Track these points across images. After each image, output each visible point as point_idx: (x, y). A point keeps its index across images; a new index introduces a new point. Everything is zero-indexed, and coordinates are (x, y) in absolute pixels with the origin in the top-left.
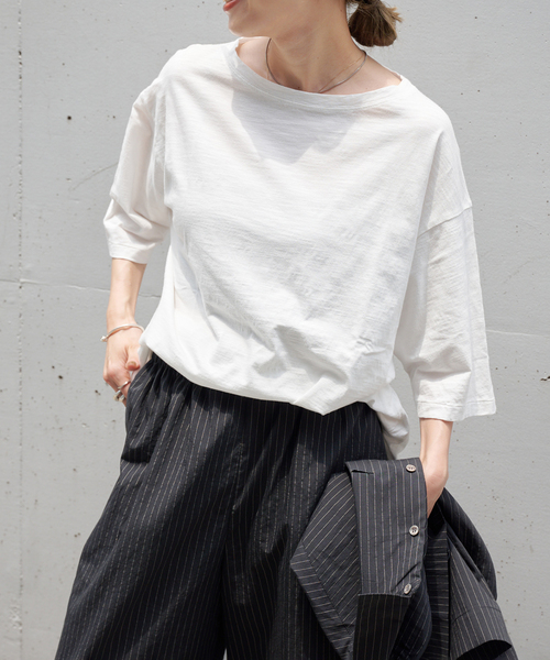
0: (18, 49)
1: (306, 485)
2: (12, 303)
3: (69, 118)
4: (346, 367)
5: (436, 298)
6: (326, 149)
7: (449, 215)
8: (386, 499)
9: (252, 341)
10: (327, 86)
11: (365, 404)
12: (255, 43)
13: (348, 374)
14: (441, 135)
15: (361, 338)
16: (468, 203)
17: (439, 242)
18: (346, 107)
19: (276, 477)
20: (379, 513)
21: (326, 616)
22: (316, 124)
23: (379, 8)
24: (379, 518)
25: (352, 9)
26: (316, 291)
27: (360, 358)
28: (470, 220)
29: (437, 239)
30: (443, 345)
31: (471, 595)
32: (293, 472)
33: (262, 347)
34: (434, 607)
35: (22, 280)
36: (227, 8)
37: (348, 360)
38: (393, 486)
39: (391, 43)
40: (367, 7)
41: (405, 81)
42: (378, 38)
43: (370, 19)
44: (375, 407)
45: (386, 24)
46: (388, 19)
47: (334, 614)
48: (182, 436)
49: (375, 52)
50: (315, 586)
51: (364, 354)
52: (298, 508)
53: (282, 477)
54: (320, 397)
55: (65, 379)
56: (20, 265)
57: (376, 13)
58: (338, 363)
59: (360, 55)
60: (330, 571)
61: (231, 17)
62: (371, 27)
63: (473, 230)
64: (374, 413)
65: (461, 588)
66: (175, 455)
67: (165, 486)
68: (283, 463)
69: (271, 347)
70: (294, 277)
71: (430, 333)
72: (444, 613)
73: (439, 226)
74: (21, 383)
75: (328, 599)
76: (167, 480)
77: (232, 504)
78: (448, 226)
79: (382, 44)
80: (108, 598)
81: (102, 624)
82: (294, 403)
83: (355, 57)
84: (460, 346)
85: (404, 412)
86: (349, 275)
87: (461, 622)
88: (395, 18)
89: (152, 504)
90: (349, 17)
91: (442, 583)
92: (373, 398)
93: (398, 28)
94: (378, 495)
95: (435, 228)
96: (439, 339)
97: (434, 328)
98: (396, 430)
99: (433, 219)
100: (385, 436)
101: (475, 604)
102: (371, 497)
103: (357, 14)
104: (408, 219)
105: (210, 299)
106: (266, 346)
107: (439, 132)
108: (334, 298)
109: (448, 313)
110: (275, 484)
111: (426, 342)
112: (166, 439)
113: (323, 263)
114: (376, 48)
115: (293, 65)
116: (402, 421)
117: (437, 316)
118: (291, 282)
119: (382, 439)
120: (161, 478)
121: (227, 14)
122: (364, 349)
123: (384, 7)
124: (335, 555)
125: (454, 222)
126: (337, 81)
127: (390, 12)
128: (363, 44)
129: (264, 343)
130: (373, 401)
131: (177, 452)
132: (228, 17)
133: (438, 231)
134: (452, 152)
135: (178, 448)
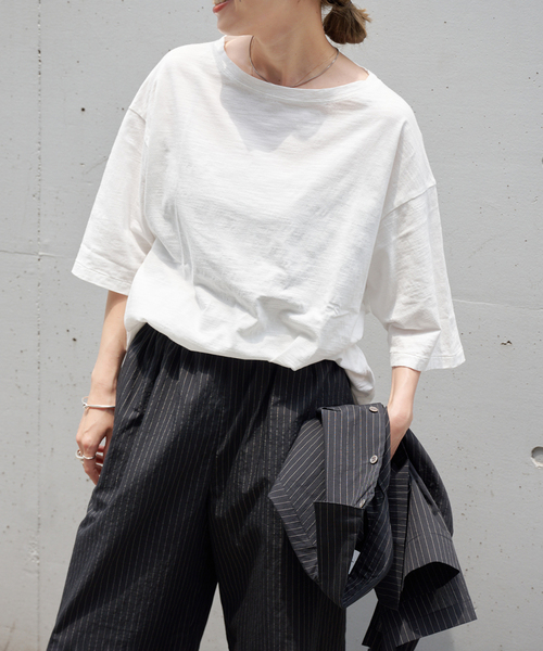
0: (38, 48)
1: (280, 433)
2: (32, 274)
3: (83, 110)
4: (317, 328)
5: (406, 267)
6: (303, 138)
7: (414, 193)
8: (351, 435)
9: (237, 310)
10: (304, 78)
11: (334, 362)
12: (239, 40)
13: (319, 336)
14: (405, 123)
15: (331, 303)
16: (432, 182)
17: (406, 218)
18: (320, 100)
19: (253, 426)
20: (344, 445)
21: (298, 539)
22: (293, 116)
23: (350, 10)
24: (344, 450)
25: (327, 10)
26: (294, 263)
27: (328, 321)
28: (435, 197)
29: (404, 215)
30: (414, 309)
31: (424, 521)
32: (268, 422)
33: (246, 314)
34: (395, 534)
35: (40, 253)
36: (216, 10)
37: (318, 322)
38: (357, 424)
39: (362, 41)
40: (340, 9)
41: (372, 75)
42: (350, 37)
43: (343, 19)
44: (343, 364)
45: (357, 24)
46: (359, 20)
47: (305, 537)
48: (172, 389)
49: (347, 49)
50: (289, 512)
51: (332, 317)
52: (274, 453)
53: (258, 425)
54: (293, 354)
55: (78, 341)
56: (39, 240)
57: (348, 14)
58: (310, 325)
59: (333, 51)
60: (302, 499)
61: (220, 19)
62: (344, 26)
63: (437, 205)
64: (343, 370)
65: (416, 516)
66: (166, 407)
67: (157, 433)
68: (259, 414)
69: (255, 315)
70: (274, 251)
71: (402, 298)
72: (401, 539)
73: (405, 204)
74: (39, 345)
75: (300, 524)
76: (159, 427)
77: (215, 450)
78: (413, 204)
79: (353, 42)
80: (107, 531)
81: (102, 555)
82: (271, 361)
83: (329, 54)
84: (429, 309)
85: (369, 369)
86: (322, 248)
87: (412, 545)
88: (364, 18)
89: (145, 449)
90: (324, 17)
91: (402, 512)
92: (341, 356)
93: (368, 27)
94: (345, 430)
95: (402, 206)
96: (411, 303)
97: (405, 294)
98: (362, 385)
99: (399, 198)
100: (353, 390)
101: (426, 530)
102: (338, 430)
103: (331, 16)
104: (375, 198)
105: (198, 271)
106: (250, 313)
107: (402, 121)
108: (310, 269)
109: (417, 280)
110: (252, 432)
111: (398, 306)
112: (158, 391)
113: (300, 238)
114: (348, 45)
115: (274, 59)
116: (368, 378)
117: (407, 283)
118: (272, 255)
119: (350, 392)
120: (154, 426)
121: (215, 16)
122: (332, 313)
123: (355, 9)
124: (307, 485)
125: (419, 199)
126: (313, 75)
127: (360, 12)
128: (337, 41)
129: (248, 311)
130: (341, 359)
131: (167, 403)
132: (217, 19)
133: (405, 209)
134: (415, 138)
135: (169, 400)
